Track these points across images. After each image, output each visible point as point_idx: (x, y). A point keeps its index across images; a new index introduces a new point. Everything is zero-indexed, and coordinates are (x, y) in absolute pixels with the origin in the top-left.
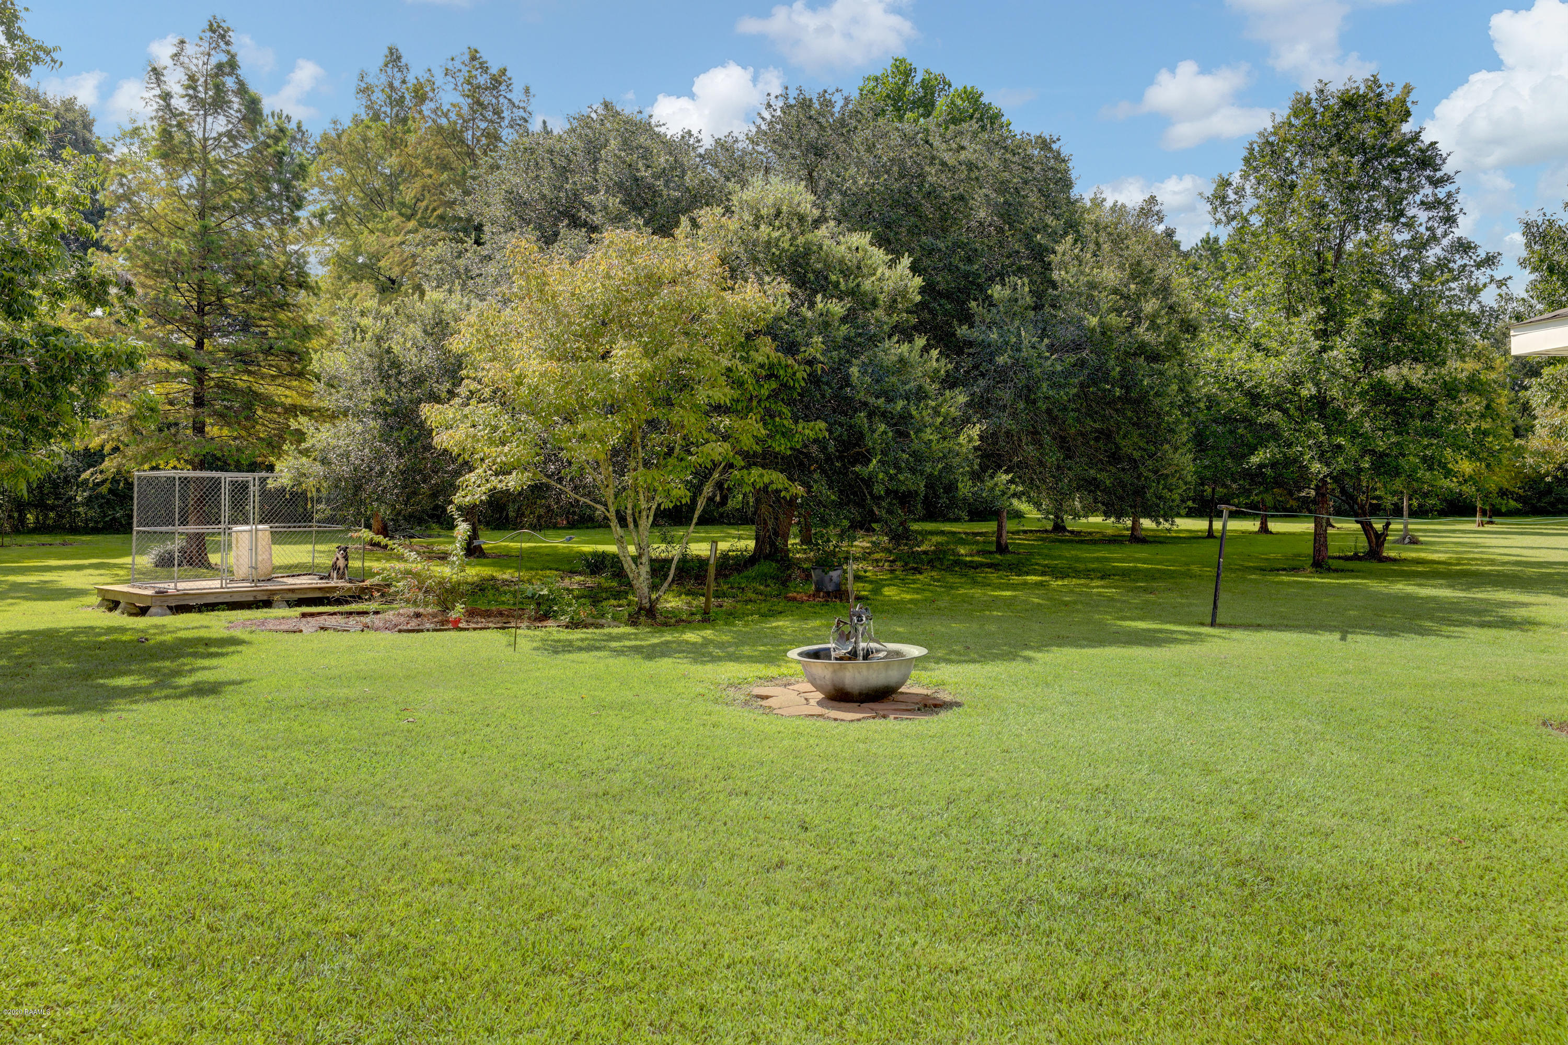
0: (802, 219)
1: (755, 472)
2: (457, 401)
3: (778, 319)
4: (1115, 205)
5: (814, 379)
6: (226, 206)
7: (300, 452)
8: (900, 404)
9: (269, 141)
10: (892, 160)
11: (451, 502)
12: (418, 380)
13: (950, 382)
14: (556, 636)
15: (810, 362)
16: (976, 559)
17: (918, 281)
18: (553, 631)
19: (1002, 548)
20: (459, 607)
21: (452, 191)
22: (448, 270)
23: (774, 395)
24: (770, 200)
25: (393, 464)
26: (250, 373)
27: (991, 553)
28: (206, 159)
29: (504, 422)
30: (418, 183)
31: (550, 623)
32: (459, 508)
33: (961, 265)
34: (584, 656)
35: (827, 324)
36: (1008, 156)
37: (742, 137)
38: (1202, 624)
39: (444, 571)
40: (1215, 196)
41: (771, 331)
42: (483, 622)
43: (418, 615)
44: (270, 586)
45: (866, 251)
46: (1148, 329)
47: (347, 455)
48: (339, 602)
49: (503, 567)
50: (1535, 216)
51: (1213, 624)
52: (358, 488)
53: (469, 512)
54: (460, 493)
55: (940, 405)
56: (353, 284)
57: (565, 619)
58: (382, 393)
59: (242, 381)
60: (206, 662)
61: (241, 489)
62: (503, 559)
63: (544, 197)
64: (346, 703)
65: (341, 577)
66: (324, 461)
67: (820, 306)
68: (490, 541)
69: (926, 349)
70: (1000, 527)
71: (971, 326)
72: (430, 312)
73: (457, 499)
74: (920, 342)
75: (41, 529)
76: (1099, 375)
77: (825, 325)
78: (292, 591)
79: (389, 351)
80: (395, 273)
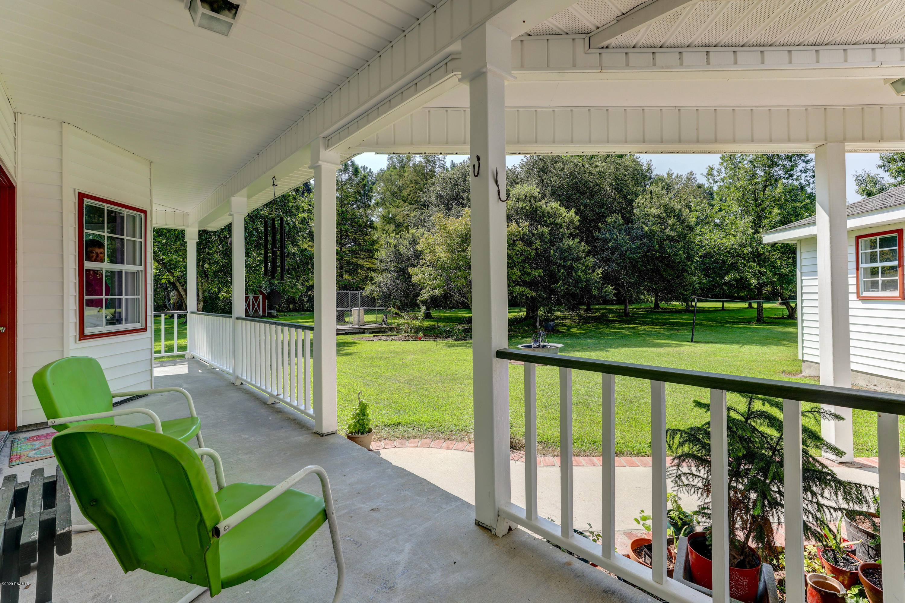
0: (535, 198)
1: (517, 288)
2: (419, 266)
3: (524, 234)
4: (677, 175)
5: (537, 254)
6: (348, 203)
7: (372, 284)
8: (569, 262)
9: (361, 181)
10: (570, 173)
11: (418, 299)
12: (408, 259)
13: (589, 253)
14: (451, 343)
15: (536, 249)
16: (615, 318)
17: (578, 217)
18: (450, 341)
19: (626, 314)
20: (421, 333)
21: (419, 193)
22: (418, 220)
23: (524, 261)
24: (523, 192)
25: (401, 287)
26: (356, 257)
27: (622, 316)
28: (342, 189)
29: (433, 273)
30: (409, 189)
31: (449, 339)
32: (421, 301)
33: (597, 210)
34: (458, 348)
35: (542, 235)
36: (618, 166)
37: (518, 166)
38: (688, 341)
39: (417, 323)
40: (708, 174)
41: (521, 239)
42: (430, 338)
43: (408, 336)
44: (364, 327)
45: (557, 208)
46: (670, 230)
47: (386, 284)
48: (384, 332)
49: (438, 322)
50: (860, 173)
51: (692, 341)
52: (390, 295)
53: (425, 303)
54: (421, 296)
55: (585, 262)
56: (388, 225)
57: (454, 337)
58: (396, 264)
59: (354, 260)
60: (348, 348)
61: (354, 296)
62: (439, 319)
63: (448, 194)
64: (386, 358)
65: (385, 324)
66: (380, 287)
67: (540, 229)
68: (434, 313)
69: (580, 242)
70: (626, 307)
71: (599, 232)
72: (411, 237)
73: (420, 298)
74: (577, 240)
75: (294, 310)
76: (651, 249)
77: (542, 236)
78: (370, 329)
79: (398, 250)
80: (401, 220)
